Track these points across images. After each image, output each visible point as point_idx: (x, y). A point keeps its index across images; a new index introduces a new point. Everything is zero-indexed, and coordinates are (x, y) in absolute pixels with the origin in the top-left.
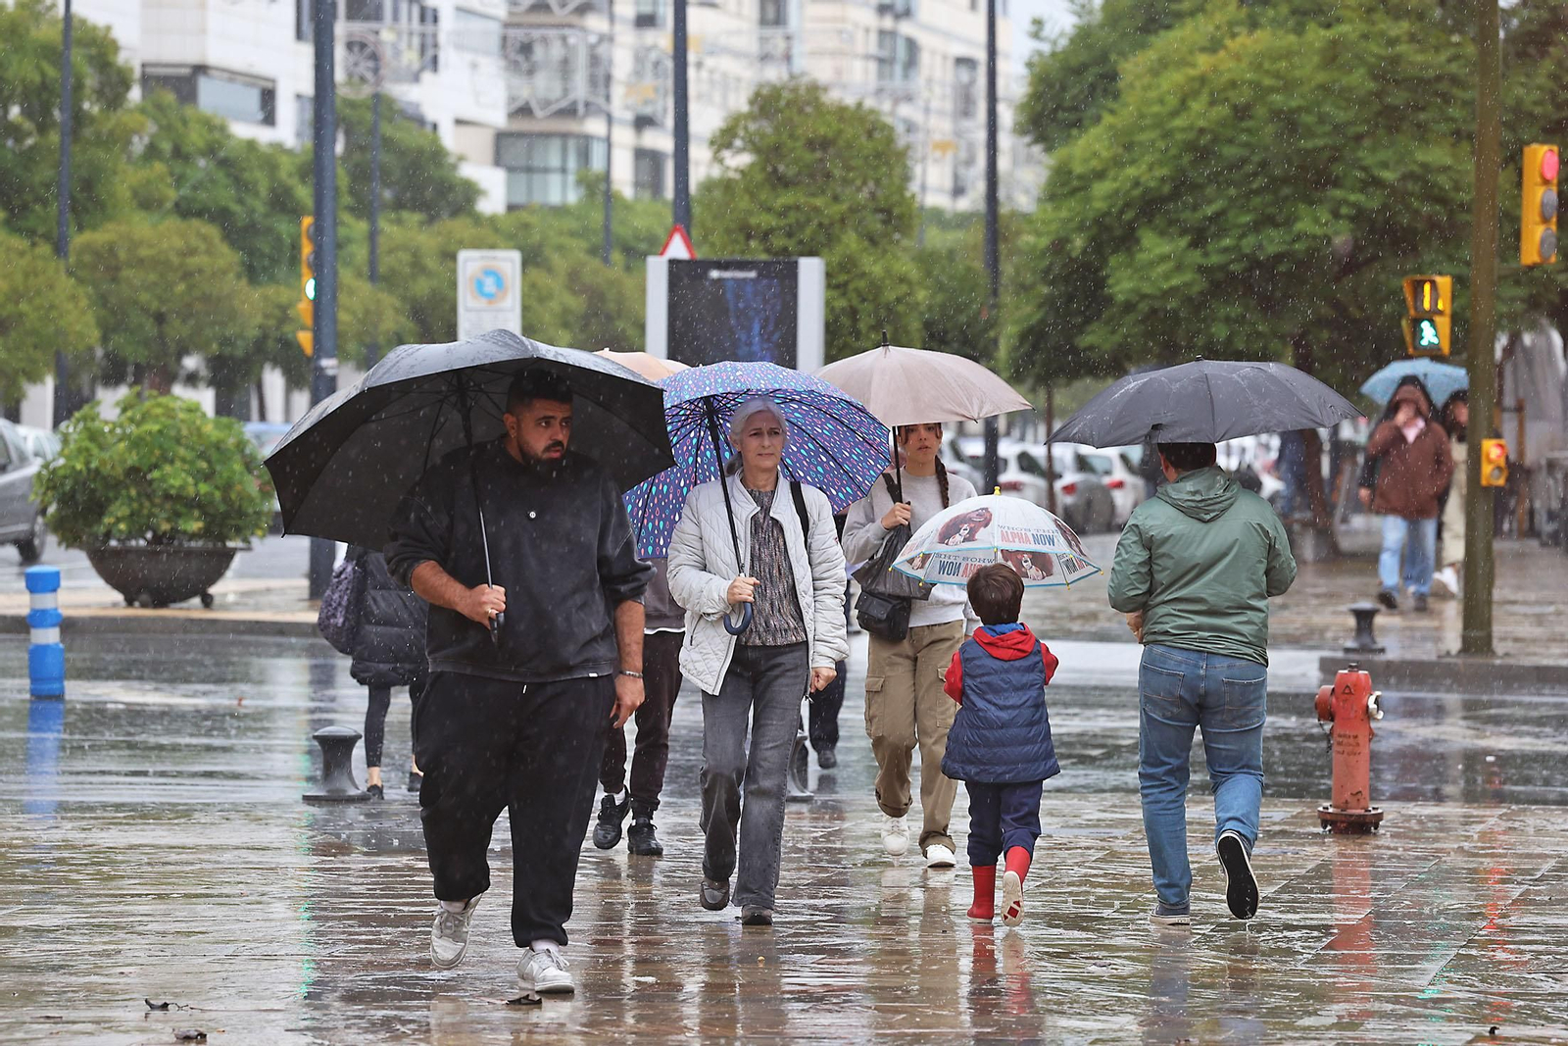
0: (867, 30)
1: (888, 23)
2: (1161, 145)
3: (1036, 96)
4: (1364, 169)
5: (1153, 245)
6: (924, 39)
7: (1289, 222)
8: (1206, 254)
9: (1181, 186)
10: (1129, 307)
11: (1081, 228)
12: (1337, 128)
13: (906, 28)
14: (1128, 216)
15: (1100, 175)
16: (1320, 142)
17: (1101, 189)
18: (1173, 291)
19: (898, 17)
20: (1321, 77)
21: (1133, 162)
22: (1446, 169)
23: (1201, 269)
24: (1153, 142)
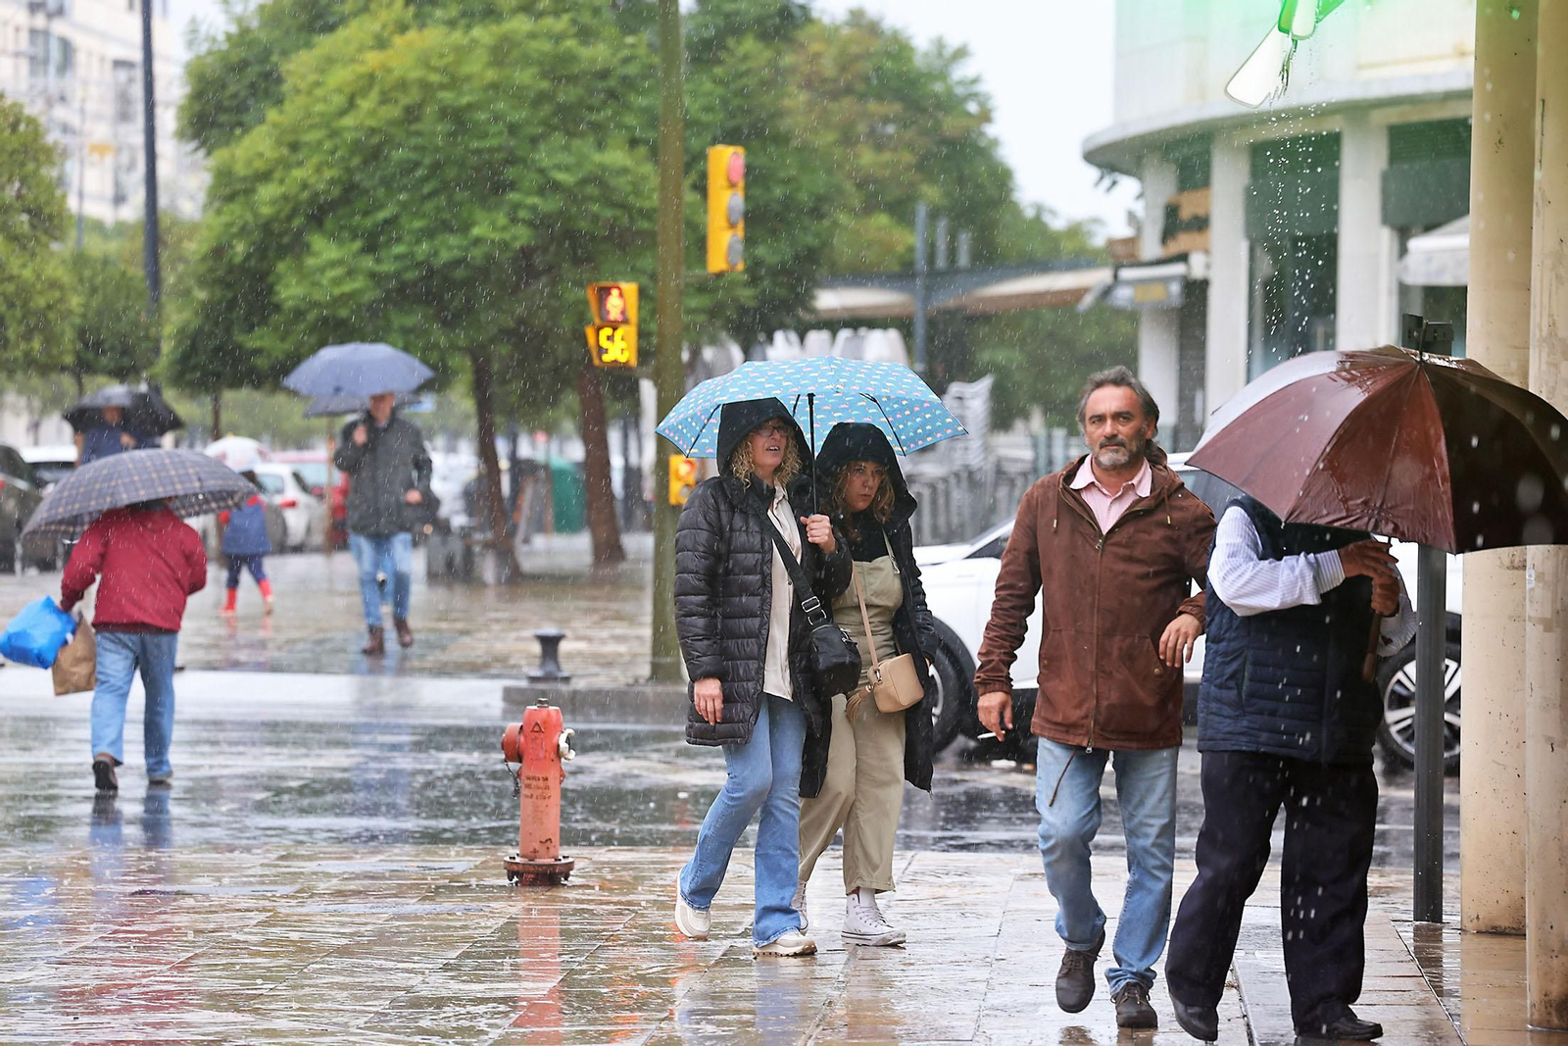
0: (17, 29)
1: (40, 21)
2: (327, 145)
3: (197, 96)
4: (542, 171)
5: (324, 250)
6: (79, 40)
7: (465, 228)
8: (378, 261)
9: (350, 191)
10: (299, 314)
11: (243, 231)
12: (513, 129)
13: (59, 28)
14: (297, 222)
15: (265, 176)
16: (494, 142)
17: (267, 192)
18: (344, 298)
19: (50, 16)
20: (491, 75)
21: (300, 164)
22: (625, 171)
23: (373, 275)
24: (320, 143)
